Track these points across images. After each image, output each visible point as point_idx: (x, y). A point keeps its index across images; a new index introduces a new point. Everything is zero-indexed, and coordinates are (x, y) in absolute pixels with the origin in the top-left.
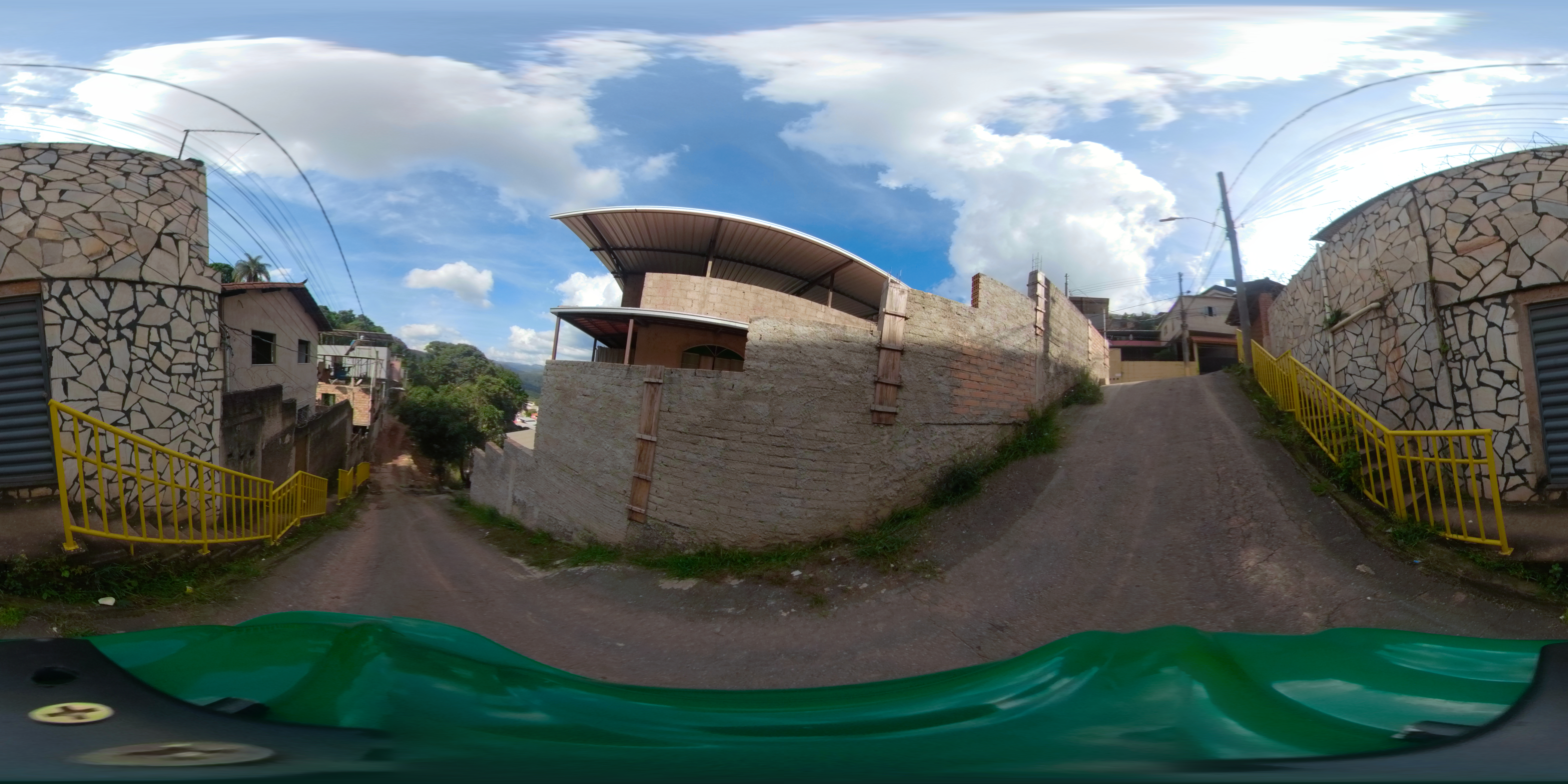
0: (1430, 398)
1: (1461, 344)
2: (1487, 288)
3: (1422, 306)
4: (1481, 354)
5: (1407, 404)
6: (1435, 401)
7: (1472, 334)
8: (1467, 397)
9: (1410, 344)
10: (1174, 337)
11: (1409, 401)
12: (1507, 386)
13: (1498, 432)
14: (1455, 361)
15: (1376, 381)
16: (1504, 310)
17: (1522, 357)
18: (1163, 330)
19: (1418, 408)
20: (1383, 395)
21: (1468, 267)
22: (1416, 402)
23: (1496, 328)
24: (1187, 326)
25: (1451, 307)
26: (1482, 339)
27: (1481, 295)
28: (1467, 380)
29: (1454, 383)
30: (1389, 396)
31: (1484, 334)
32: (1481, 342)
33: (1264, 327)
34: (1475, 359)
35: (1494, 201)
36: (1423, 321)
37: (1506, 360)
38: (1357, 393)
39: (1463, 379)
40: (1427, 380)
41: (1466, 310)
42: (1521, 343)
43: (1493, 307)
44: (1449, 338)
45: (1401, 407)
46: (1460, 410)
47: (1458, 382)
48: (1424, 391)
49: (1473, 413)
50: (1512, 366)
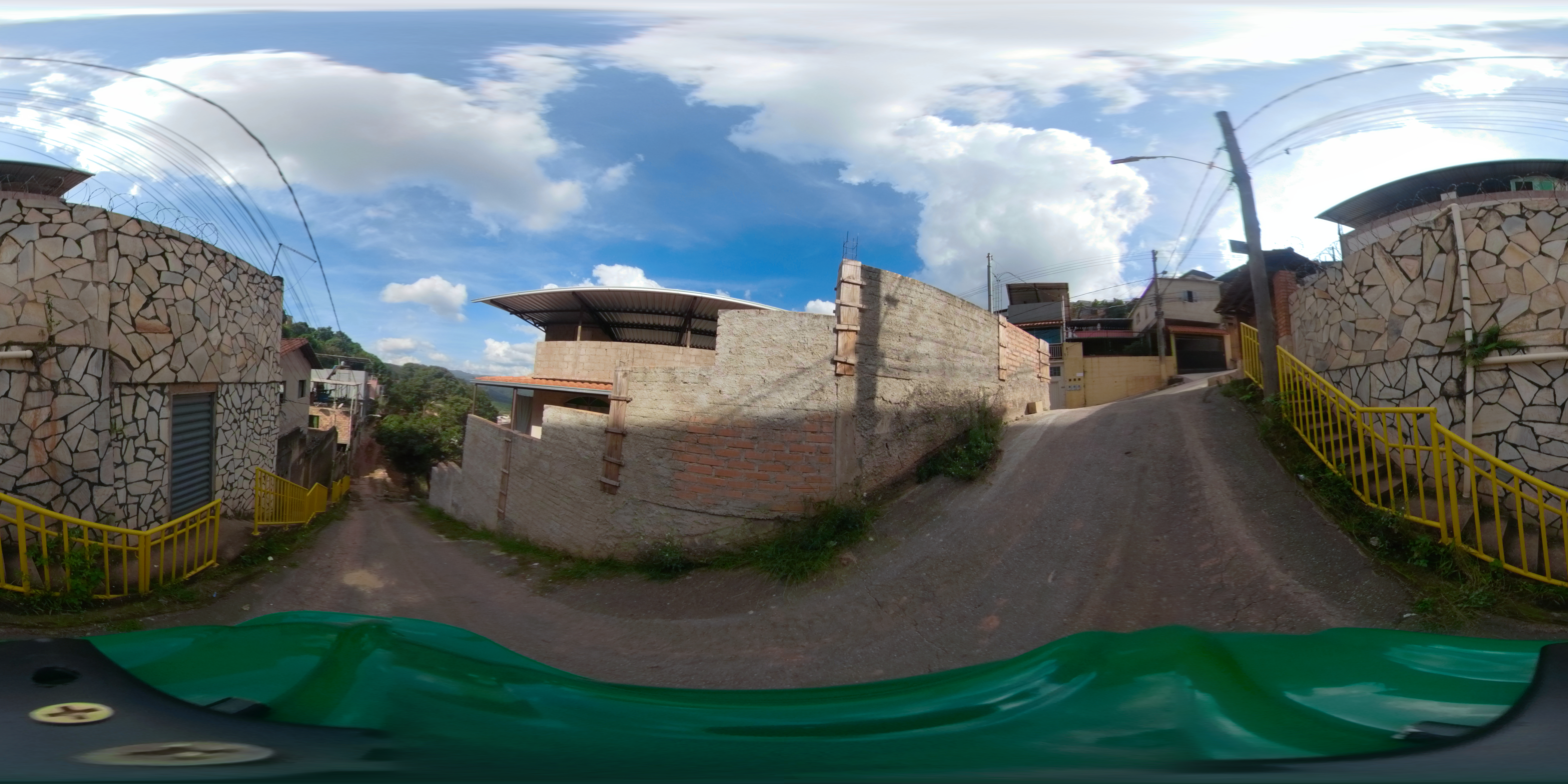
0: (90, 479)
1: (125, 424)
2: (155, 376)
3: (97, 378)
6: (96, 481)
11: (62, 485)
12: (157, 459)
13: (145, 495)
16: (162, 398)
17: (169, 436)
21: (142, 348)
23: (154, 413)
25: (120, 385)
26: (143, 421)
27: (148, 381)
31: (144, 416)
37: (158, 439)
40: (90, 461)
41: (134, 392)
42: (170, 426)
43: (155, 393)
48: (84, 472)
50: (162, 443)
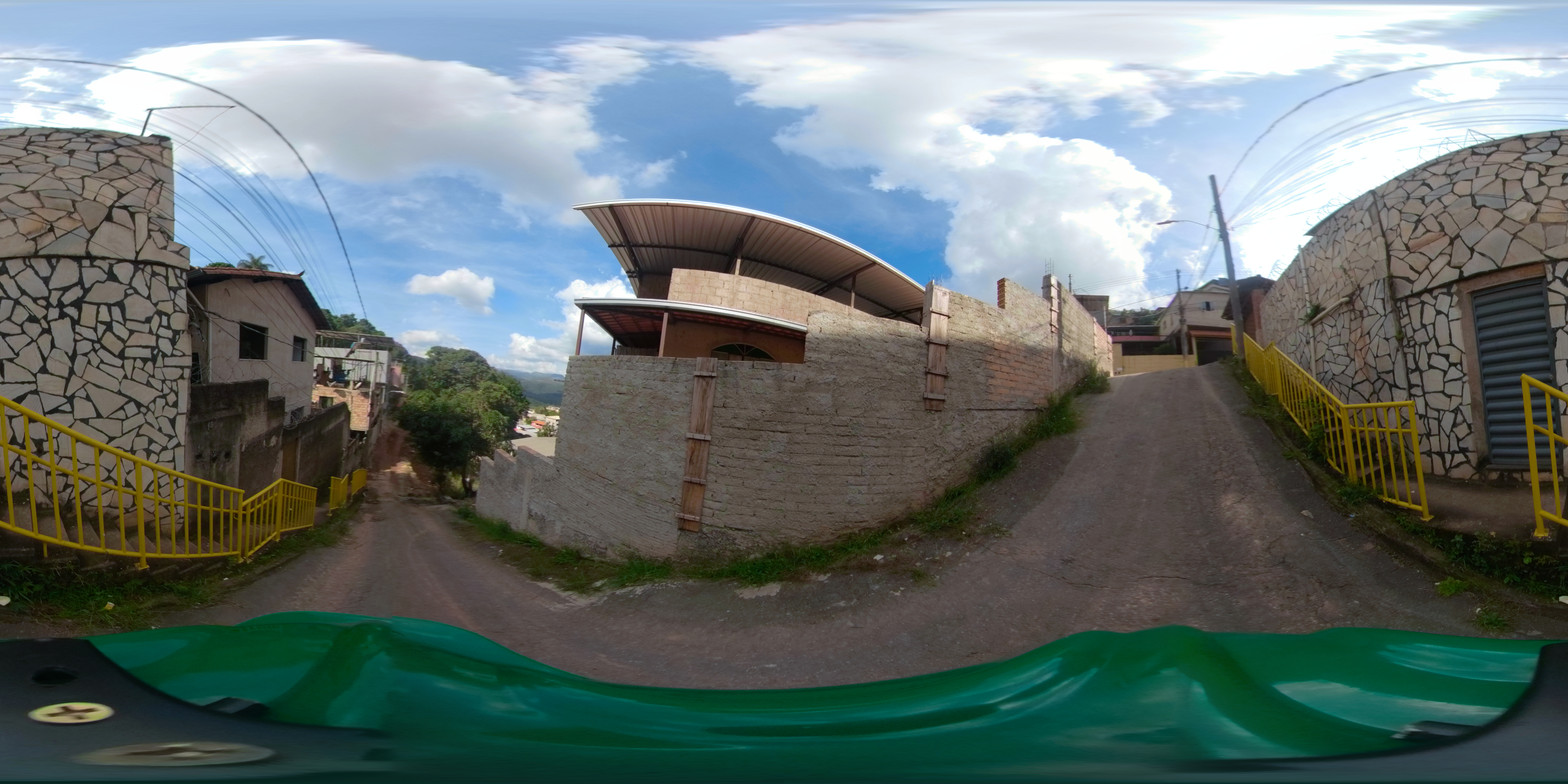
0: (1388, 380)
1: (1415, 331)
2: (1434, 280)
3: (1382, 299)
4: (1430, 340)
5: (1371, 386)
6: (1393, 383)
7: (1424, 322)
8: (1419, 379)
9: (1373, 333)
10: (1173, 332)
11: (1373, 384)
12: (1453, 368)
13: (1445, 411)
14: (1410, 347)
15: (1347, 366)
16: (1449, 298)
17: (1465, 341)
18: (1162, 325)
19: (1380, 389)
20: (1353, 378)
21: (1419, 262)
22: (1379, 384)
23: (1443, 315)
24: (1185, 321)
25: (1406, 298)
26: (1432, 326)
27: (1430, 286)
28: (1420, 364)
29: (1409, 366)
30: (1358, 379)
31: (1433, 321)
32: (1430, 328)
33: (1256, 321)
34: (1426, 344)
35: (1439, 199)
36: (1382, 312)
37: (1451, 344)
38: (1332, 379)
39: (1416, 363)
40: (1385, 364)
41: (1418, 300)
42: (1464, 328)
43: (1441, 296)
44: (1405, 327)
45: (1366, 389)
46: (1413, 391)
47: (1412, 365)
48: (1384, 374)
49: (1424, 393)
50: (1456, 349)
